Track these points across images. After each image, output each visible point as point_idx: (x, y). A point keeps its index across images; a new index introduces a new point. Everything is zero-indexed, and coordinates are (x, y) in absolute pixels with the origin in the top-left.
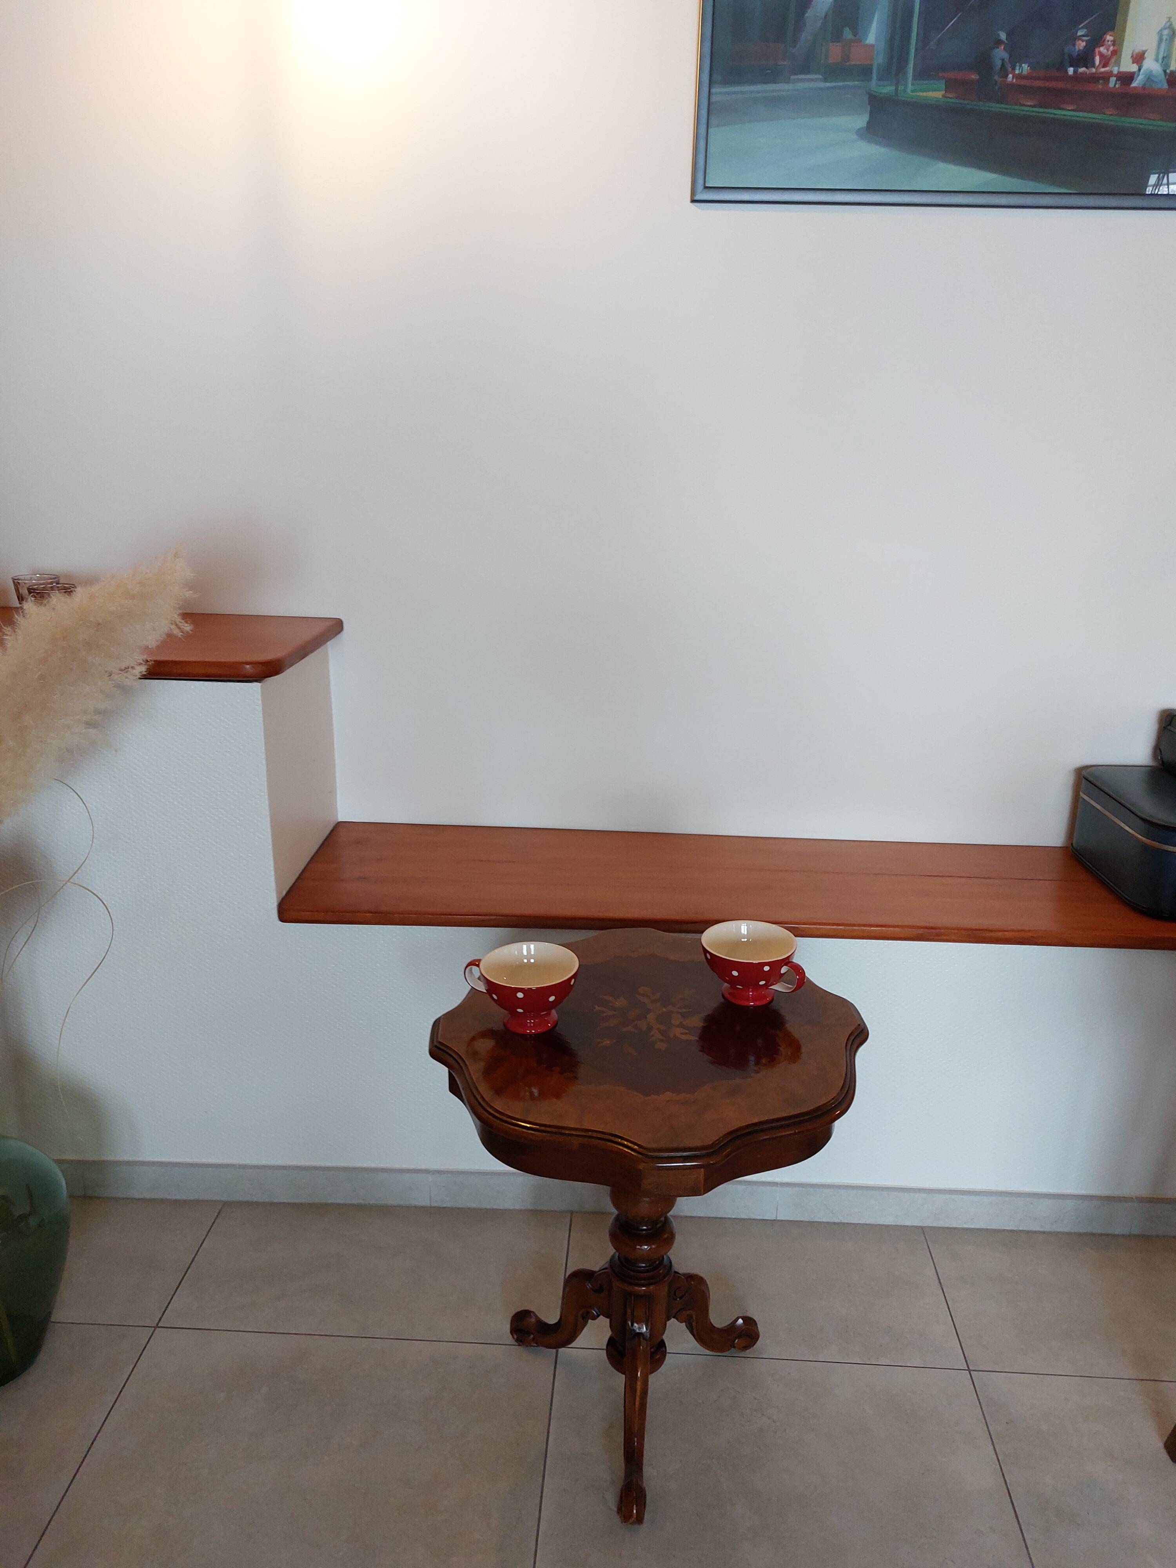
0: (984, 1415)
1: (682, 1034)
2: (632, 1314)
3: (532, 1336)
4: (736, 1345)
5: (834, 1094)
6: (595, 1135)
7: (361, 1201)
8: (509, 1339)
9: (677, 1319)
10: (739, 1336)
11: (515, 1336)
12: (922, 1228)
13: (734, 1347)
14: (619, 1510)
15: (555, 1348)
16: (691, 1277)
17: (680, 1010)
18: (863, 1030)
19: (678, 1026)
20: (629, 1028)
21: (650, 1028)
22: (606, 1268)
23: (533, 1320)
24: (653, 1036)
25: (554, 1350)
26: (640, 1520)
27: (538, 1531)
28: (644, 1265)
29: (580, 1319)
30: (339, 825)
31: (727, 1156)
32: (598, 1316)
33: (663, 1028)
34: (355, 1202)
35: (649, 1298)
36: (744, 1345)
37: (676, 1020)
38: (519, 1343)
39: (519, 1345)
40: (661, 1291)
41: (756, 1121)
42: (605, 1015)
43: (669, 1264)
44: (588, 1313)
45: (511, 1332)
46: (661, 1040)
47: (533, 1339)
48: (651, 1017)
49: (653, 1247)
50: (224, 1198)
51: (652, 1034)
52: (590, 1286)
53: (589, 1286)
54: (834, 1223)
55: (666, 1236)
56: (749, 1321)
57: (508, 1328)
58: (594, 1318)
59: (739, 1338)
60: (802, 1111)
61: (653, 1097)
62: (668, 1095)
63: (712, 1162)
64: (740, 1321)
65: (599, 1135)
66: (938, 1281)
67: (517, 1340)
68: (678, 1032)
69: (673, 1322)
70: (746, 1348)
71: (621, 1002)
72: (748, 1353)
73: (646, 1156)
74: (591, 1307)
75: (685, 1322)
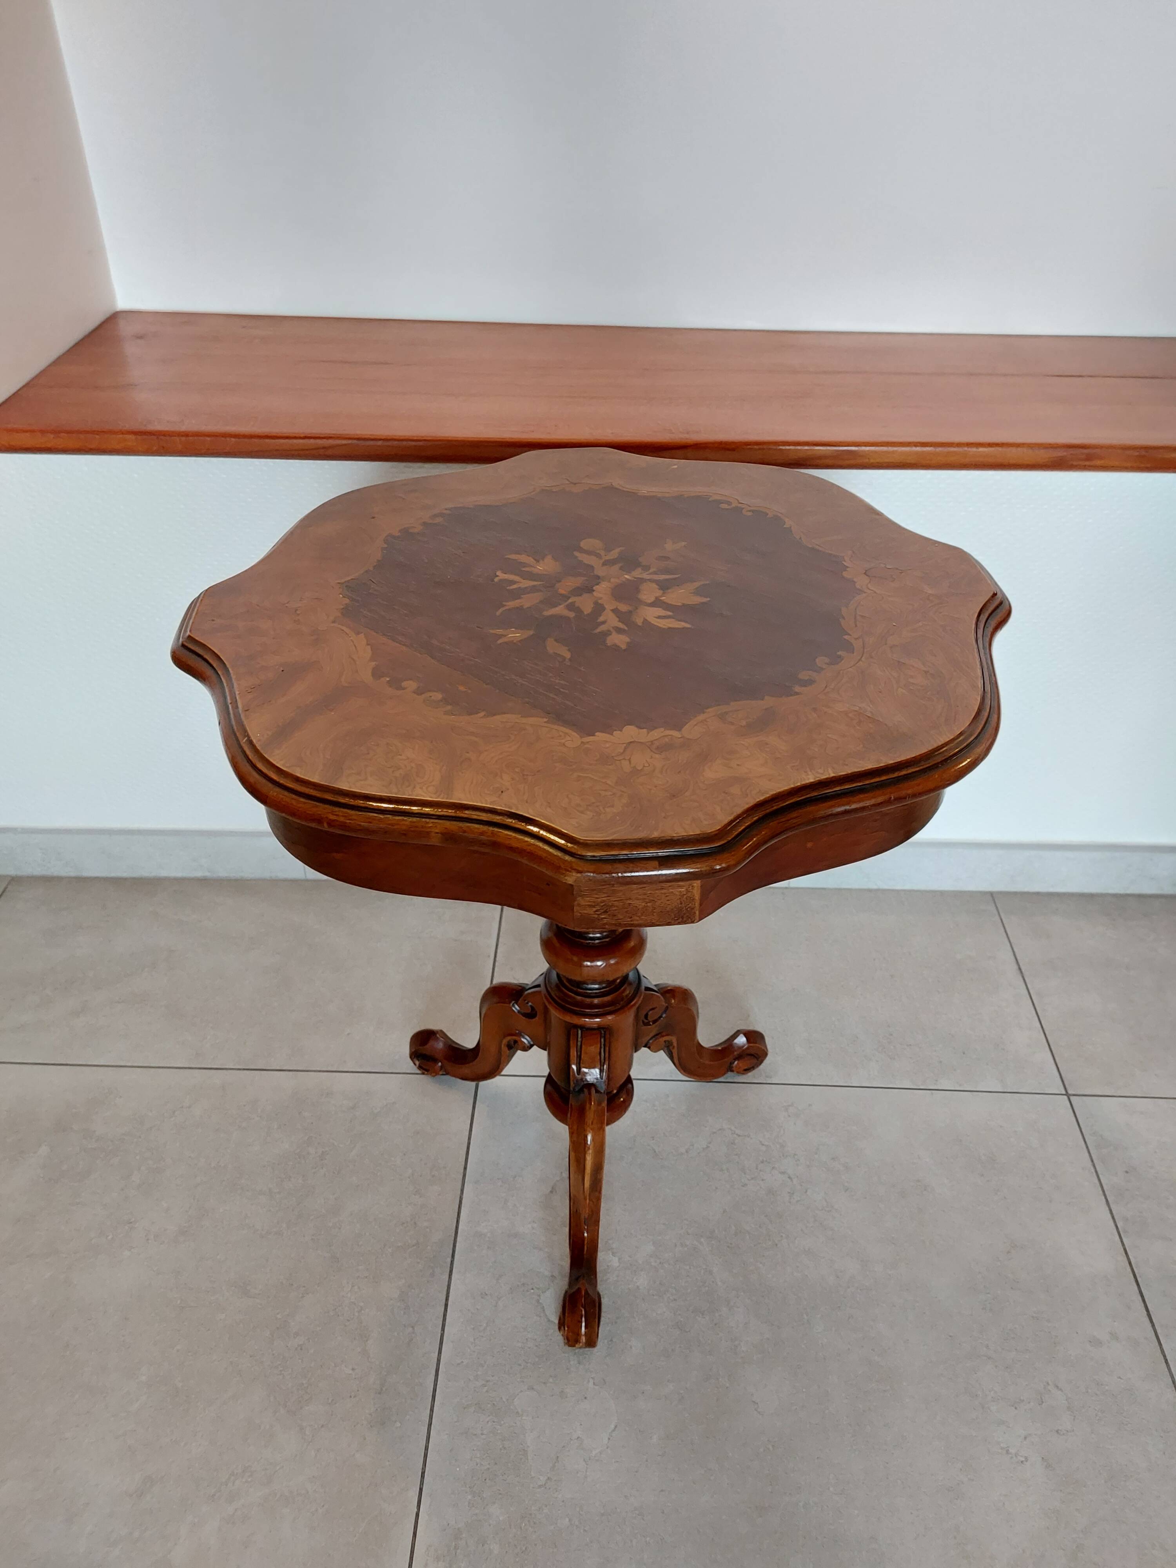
0: (1092, 1161)
1: (659, 617)
2: (579, 1057)
3: (440, 1064)
4: (734, 1069)
5: (963, 723)
6: (475, 815)
7: (208, 874)
8: (410, 1066)
9: (649, 1048)
10: (739, 1057)
11: (417, 1063)
12: (992, 894)
13: (732, 1071)
14: (561, 1325)
15: (472, 1080)
16: (669, 992)
17: (656, 577)
18: (1001, 603)
19: (652, 605)
20: (560, 610)
21: (599, 609)
22: (538, 986)
23: (440, 1045)
24: (604, 623)
25: (474, 1084)
26: (591, 1343)
27: (439, 1360)
28: (597, 986)
29: (504, 1048)
30: (114, 318)
31: (750, 852)
32: (531, 1046)
33: (623, 608)
34: (199, 874)
35: (605, 1032)
36: (746, 1068)
37: (649, 593)
38: (424, 1071)
39: (423, 1074)
40: (625, 1022)
41: (810, 779)
42: (515, 586)
43: (637, 980)
44: (515, 1042)
45: (411, 1057)
46: (619, 631)
47: (441, 1067)
48: (602, 591)
49: (612, 962)
50: (12, 872)
51: (601, 619)
52: (518, 1008)
53: (516, 1008)
54: (870, 890)
55: (632, 944)
56: (754, 1037)
57: (406, 1050)
58: (526, 1049)
59: (739, 1060)
60: (903, 758)
61: (600, 736)
62: (630, 732)
63: (718, 867)
64: (741, 1040)
65: (484, 816)
66: (1016, 967)
67: (420, 1067)
68: (651, 615)
69: (644, 1052)
70: (747, 1070)
71: (546, 566)
72: (750, 1077)
73: (582, 858)
74: (520, 1035)
75: (662, 1049)
